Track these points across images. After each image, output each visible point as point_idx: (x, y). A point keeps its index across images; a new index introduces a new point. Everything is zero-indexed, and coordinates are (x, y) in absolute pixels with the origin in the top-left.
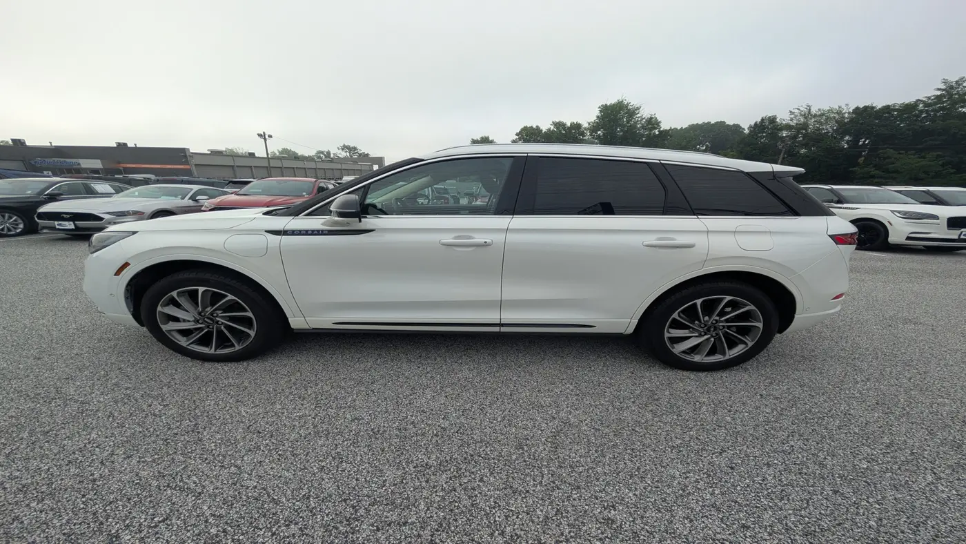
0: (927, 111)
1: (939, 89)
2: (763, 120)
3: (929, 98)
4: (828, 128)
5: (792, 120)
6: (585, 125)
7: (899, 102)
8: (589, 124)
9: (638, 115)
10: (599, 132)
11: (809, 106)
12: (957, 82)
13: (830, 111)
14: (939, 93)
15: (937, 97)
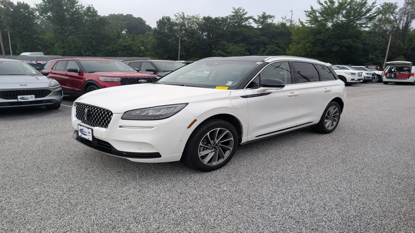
0: (232, 23)
1: (233, 12)
2: (163, 18)
3: (230, 16)
4: (195, 27)
5: (176, 20)
6: (32, 6)
7: (221, 16)
8: (37, 5)
9: (78, 4)
10: (49, 14)
11: (183, 13)
12: (238, 10)
13: (193, 17)
14: (233, 14)
15: (233, 16)
